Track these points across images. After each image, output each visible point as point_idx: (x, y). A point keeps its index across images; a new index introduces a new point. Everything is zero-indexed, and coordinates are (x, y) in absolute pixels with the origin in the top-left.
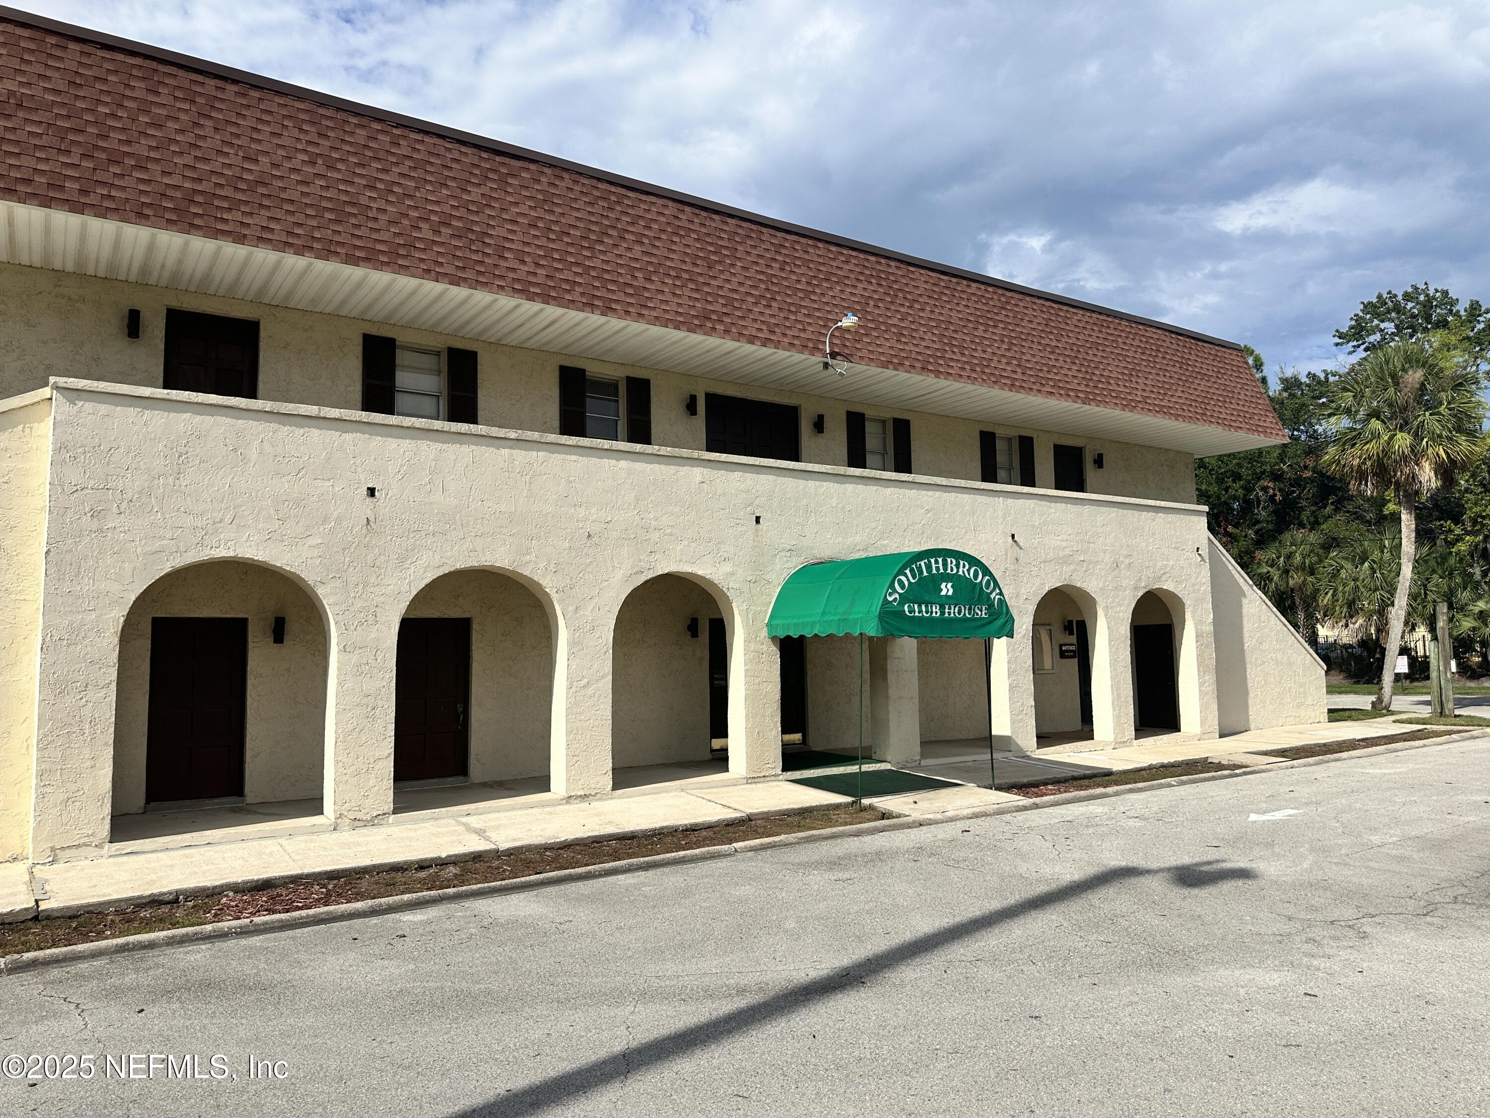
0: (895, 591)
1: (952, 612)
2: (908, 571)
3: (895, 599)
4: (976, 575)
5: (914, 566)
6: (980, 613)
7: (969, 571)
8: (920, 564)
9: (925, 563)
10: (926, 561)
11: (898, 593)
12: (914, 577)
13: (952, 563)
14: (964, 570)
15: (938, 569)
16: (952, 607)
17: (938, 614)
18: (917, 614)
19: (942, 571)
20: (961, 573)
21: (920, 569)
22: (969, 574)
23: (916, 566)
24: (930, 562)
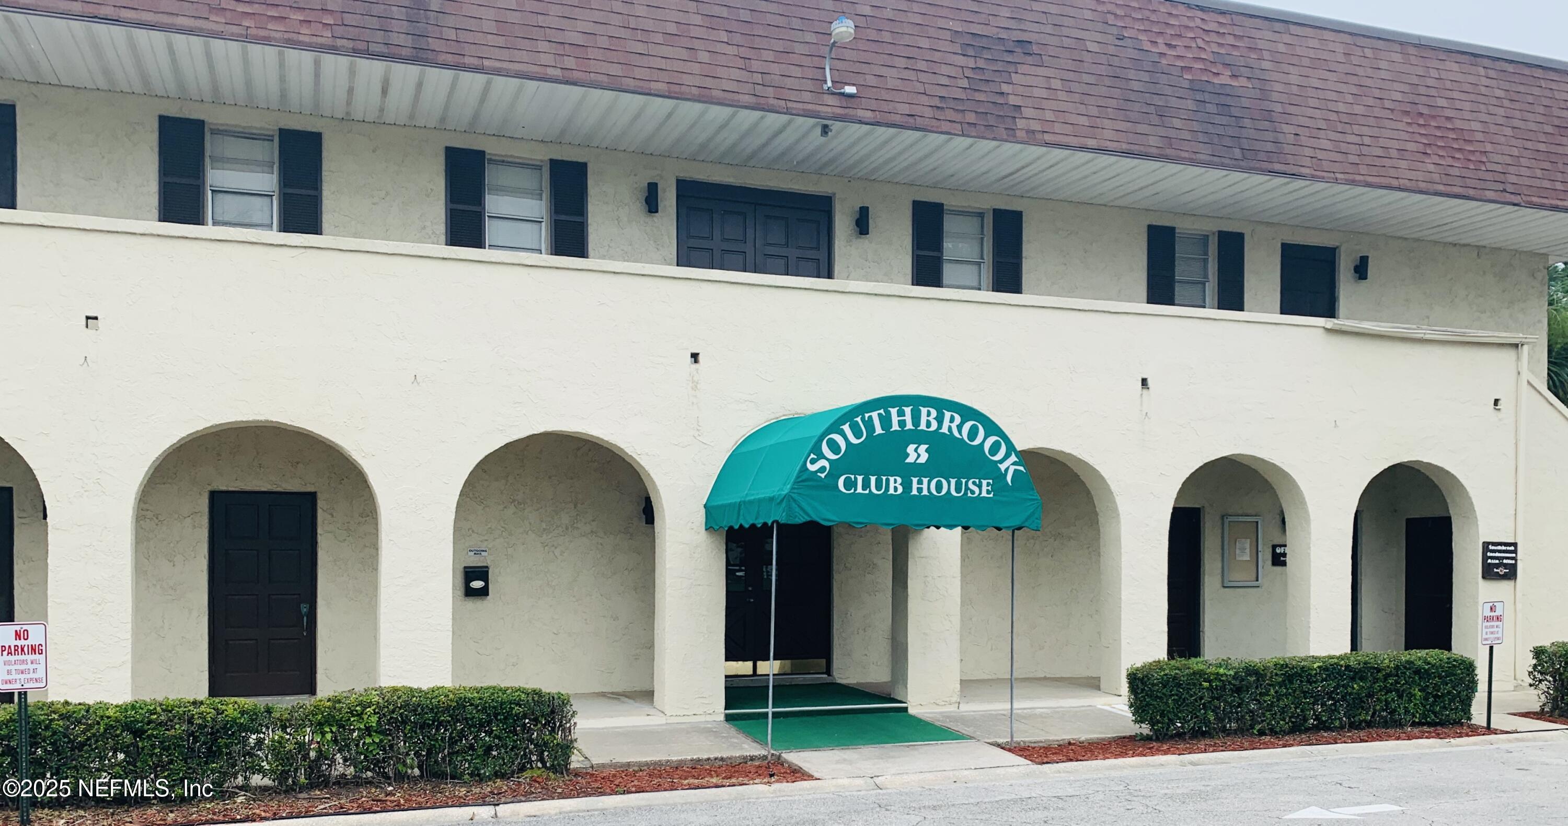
0: (821, 456)
1: (924, 487)
2: (846, 428)
3: (822, 469)
4: (973, 433)
5: (859, 419)
6: (977, 490)
7: (960, 428)
8: (870, 417)
9: (879, 415)
10: (882, 411)
11: (827, 459)
12: (858, 435)
13: (929, 414)
14: (950, 423)
15: (902, 423)
16: (925, 480)
17: (900, 490)
18: (860, 490)
19: (909, 426)
20: (945, 430)
21: (869, 424)
22: (960, 432)
23: (863, 419)
24: (889, 414)
